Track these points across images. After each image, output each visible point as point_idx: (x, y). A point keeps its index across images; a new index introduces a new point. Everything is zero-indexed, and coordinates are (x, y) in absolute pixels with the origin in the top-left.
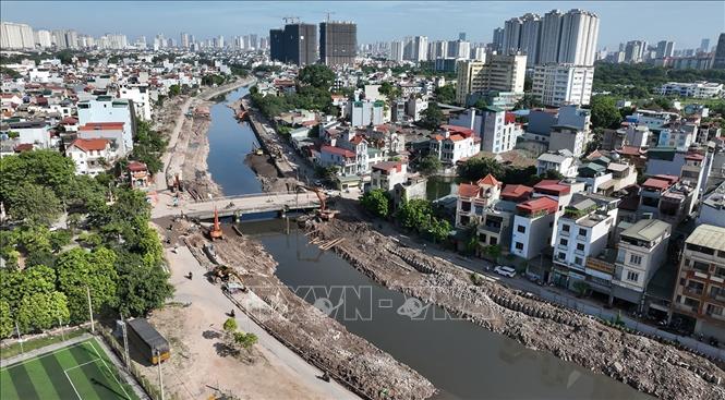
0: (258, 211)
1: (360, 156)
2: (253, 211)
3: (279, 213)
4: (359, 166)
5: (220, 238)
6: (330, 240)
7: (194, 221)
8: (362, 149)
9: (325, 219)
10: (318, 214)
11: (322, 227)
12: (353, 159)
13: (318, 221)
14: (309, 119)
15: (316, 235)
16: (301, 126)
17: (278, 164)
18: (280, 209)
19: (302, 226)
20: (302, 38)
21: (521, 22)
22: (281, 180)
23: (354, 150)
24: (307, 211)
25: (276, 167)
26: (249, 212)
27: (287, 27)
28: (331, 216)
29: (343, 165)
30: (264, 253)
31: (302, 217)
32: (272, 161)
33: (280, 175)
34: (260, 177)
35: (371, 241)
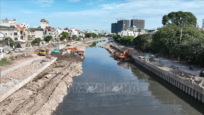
20: (124, 25)
27: (118, 22)
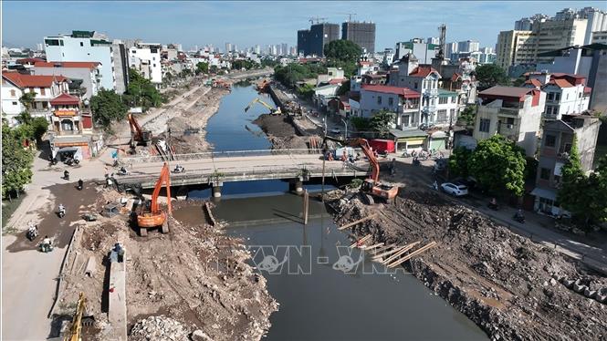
0: (253, 178)
1: (427, 98)
2: (244, 178)
3: (292, 183)
4: (425, 114)
5: (159, 228)
6: (398, 242)
7: (132, 192)
8: (430, 85)
9: (380, 199)
10: (367, 189)
11: (374, 212)
12: (415, 101)
13: (366, 202)
14: (337, 77)
15: (364, 228)
16: (328, 84)
17: (296, 121)
18: (293, 175)
19: (333, 208)
20: (326, 36)
21: (532, 22)
22: (298, 139)
23: (417, 87)
24: (341, 182)
25: (294, 125)
26: (236, 179)
27: (313, 27)
28: (392, 193)
29: (399, 112)
30: (248, 270)
31: (333, 193)
32: (289, 120)
33: (299, 132)
34: (271, 137)
35: (503, 252)
